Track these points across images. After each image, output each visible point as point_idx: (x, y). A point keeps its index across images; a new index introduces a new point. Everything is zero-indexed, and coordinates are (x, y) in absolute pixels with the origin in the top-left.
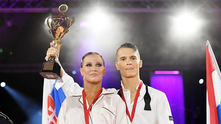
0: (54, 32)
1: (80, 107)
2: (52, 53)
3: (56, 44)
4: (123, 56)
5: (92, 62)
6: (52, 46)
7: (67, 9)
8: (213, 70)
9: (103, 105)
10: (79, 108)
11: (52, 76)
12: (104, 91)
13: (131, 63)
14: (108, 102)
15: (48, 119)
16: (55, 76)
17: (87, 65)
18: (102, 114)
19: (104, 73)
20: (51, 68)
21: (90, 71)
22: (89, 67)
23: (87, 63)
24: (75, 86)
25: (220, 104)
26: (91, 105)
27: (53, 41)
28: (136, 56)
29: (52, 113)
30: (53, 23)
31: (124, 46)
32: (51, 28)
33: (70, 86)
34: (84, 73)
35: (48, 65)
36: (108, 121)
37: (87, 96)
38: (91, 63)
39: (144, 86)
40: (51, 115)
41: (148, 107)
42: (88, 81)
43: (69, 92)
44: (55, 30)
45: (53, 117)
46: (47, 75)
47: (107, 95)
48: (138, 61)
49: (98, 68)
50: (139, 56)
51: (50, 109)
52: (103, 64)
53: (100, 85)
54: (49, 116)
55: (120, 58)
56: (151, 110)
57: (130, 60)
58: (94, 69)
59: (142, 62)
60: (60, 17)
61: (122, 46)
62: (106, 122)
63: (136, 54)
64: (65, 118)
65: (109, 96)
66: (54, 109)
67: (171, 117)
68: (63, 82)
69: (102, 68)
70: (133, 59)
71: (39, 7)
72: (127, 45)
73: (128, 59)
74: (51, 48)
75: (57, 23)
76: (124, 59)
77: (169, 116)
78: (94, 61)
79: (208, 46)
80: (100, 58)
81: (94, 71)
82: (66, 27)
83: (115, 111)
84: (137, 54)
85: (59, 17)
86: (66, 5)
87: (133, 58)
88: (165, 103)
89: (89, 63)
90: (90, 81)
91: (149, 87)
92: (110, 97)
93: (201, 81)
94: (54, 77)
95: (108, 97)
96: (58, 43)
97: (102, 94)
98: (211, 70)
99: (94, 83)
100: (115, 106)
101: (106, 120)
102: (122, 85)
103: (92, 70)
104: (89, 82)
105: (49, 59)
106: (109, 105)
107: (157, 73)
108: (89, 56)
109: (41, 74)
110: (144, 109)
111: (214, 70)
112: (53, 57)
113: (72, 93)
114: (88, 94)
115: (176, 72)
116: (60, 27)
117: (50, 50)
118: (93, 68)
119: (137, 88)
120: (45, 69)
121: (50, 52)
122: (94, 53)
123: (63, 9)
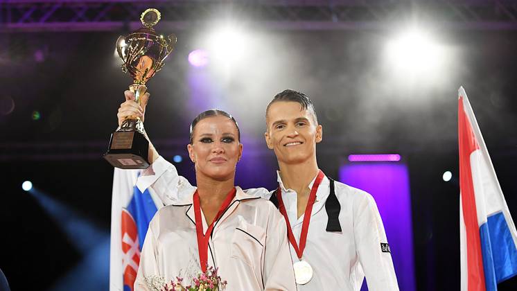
0: (132, 66)
1: (188, 229)
2: (129, 114)
3: (138, 93)
4: (279, 119)
5: (214, 132)
6: (130, 99)
7: (159, 18)
8: (471, 149)
9: (238, 224)
10: (186, 231)
11: (131, 162)
12: (240, 194)
13: (296, 133)
14: (249, 219)
15: (123, 261)
16: (137, 162)
17: (202, 141)
18: (235, 243)
19: (239, 156)
20: (129, 145)
21: (209, 152)
22: (207, 144)
23: (204, 135)
24: (179, 184)
25: (486, 221)
26: (213, 224)
27: (130, 88)
28: (307, 117)
29: (129, 247)
30: (130, 48)
31: (282, 97)
32: (125, 60)
33: (169, 184)
34: (197, 157)
35: (121, 138)
36: (250, 258)
37: (203, 206)
38: (211, 135)
39: (326, 181)
40: (128, 253)
41: (334, 226)
42: (206, 173)
43: (168, 196)
44: (136, 63)
45: (133, 254)
46: (119, 160)
47: (245, 203)
48: (313, 129)
49: (225, 146)
50: (313, 117)
51: (127, 239)
52: (236, 138)
53: (232, 181)
54: (124, 254)
55: (274, 124)
56: (341, 231)
57: (294, 128)
58: (217, 149)
59: (321, 131)
60: (145, 36)
61: (277, 97)
62: (244, 260)
63: (307, 114)
64: (156, 253)
65: (250, 204)
66: (134, 239)
67: (385, 244)
68: (154, 174)
69: (234, 147)
70: (301, 124)
71: (102, 20)
72: (288, 96)
73: (290, 125)
74: (127, 102)
75: (139, 48)
76: (281, 125)
77: (381, 244)
78: (218, 131)
79: (461, 98)
80: (230, 124)
81: (218, 154)
82: (157, 58)
83: (263, 236)
84: (309, 114)
85: (142, 36)
86: (156, 11)
87: (301, 122)
88: (370, 217)
89: (207, 137)
90: (210, 175)
91: (336, 183)
92: (251, 207)
93: (447, 176)
94: (135, 164)
95: (247, 206)
96: (141, 90)
97: (235, 199)
98: (469, 150)
99: (218, 178)
100: (263, 227)
101: (246, 257)
102: (279, 180)
103: (213, 150)
104: (207, 175)
105: (124, 126)
106: (251, 223)
107: (354, 158)
108: (206, 119)
109: (108, 157)
110: (327, 230)
111: (475, 150)
112: (131, 121)
113: (172, 199)
114: (205, 201)
115: (394, 158)
116: (146, 58)
117: (126, 106)
118: (216, 146)
119: (311, 186)
120: (115, 146)
121: (126, 111)
122: (217, 113)
123: (150, 18)
